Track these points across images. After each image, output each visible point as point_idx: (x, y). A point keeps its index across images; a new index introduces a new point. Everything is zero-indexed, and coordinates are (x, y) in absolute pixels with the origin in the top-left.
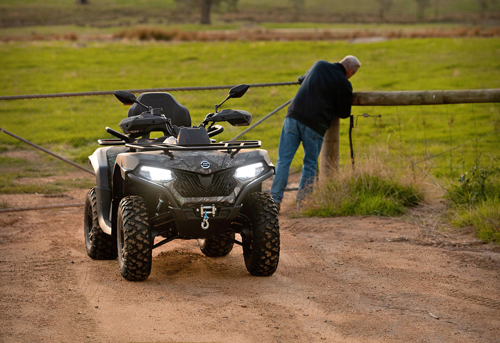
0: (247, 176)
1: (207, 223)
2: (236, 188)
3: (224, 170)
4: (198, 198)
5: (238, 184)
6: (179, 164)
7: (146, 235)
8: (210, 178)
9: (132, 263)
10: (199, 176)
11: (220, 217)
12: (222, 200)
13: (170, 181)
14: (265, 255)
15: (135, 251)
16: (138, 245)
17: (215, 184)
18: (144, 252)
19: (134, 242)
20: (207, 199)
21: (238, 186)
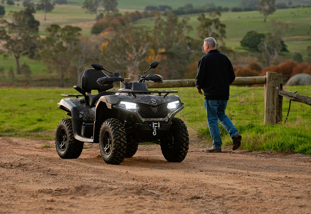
0: (173, 107)
1: (156, 132)
2: (168, 114)
3: (163, 104)
4: (151, 119)
5: (169, 112)
6: (140, 100)
7: (125, 138)
8: (156, 108)
9: (118, 154)
10: (151, 107)
11: (161, 129)
12: (162, 120)
13: (136, 109)
14: (183, 150)
15: (120, 147)
16: (122, 144)
17: (159, 112)
18: (124, 148)
19: (119, 142)
20: (155, 119)
21: (170, 113)
